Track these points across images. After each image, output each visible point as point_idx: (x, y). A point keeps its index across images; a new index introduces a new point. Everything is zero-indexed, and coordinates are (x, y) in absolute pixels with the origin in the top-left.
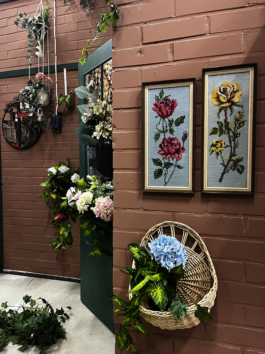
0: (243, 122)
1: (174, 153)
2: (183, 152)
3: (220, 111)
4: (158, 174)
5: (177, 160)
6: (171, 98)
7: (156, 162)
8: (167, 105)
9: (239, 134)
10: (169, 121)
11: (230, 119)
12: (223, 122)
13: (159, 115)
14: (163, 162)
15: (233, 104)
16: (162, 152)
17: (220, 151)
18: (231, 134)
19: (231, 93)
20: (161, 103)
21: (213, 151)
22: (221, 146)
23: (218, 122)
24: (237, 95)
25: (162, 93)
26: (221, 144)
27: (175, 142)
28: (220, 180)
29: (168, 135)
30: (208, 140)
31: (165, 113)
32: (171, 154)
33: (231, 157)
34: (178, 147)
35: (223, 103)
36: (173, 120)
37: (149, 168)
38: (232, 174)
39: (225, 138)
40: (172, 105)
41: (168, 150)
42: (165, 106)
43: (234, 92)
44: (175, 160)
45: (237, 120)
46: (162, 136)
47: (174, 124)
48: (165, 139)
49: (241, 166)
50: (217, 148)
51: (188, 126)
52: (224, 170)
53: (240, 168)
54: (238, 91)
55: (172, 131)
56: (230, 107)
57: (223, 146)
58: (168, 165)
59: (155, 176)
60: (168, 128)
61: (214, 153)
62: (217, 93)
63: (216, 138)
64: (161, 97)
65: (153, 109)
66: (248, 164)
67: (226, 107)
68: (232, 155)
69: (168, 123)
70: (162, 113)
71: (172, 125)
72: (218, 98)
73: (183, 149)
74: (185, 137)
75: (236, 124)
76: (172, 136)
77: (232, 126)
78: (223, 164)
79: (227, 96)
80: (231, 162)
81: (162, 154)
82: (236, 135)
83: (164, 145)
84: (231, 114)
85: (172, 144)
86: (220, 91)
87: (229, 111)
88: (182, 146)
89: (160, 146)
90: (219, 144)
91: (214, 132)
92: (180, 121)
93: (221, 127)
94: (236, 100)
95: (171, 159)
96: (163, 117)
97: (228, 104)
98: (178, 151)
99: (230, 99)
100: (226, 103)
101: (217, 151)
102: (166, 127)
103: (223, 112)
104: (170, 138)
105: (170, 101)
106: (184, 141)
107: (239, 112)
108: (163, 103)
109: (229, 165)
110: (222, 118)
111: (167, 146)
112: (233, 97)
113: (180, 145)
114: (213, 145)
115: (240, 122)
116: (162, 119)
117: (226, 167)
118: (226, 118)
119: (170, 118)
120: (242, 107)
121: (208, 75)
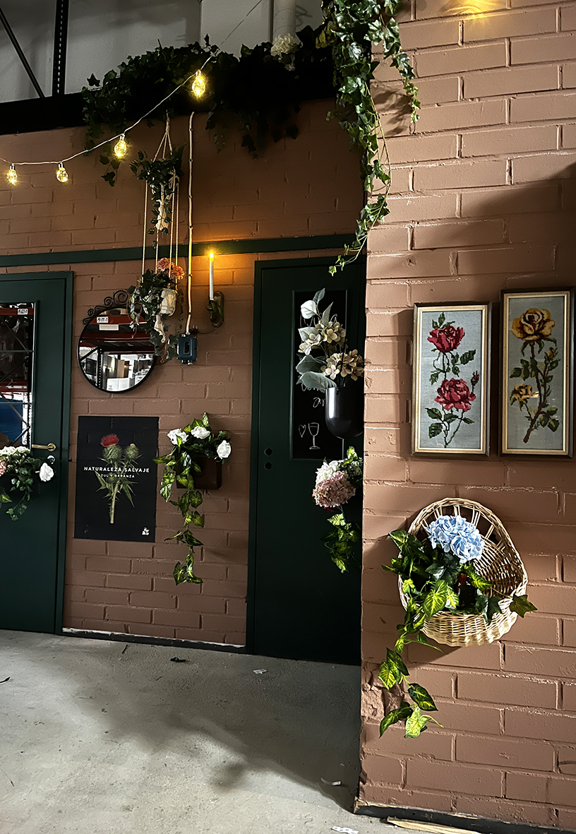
0: (556, 362)
1: (460, 401)
2: (473, 400)
3: (525, 345)
4: (435, 430)
5: (464, 411)
6: (455, 326)
7: (433, 413)
8: (449, 334)
9: (552, 377)
10: (453, 356)
11: (540, 360)
12: (529, 360)
13: (438, 348)
14: (443, 414)
15: (543, 337)
16: (442, 400)
17: (525, 399)
18: (540, 377)
19: (540, 323)
20: (440, 332)
21: (515, 399)
22: (527, 394)
23: (522, 361)
24: (548, 325)
25: (442, 318)
26: (527, 390)
27: (461, 386)
28: (526, 440)
29: (450, 376)
30: (508, 384)
31: (446, 346)
32: (454, 402)
33: (540, 408)
34: (465, 392)
35: (529, 335)
36: (457, 356)
37: (421, 423)
38: (540, 432)
39: (531, 381)
40: (459, 335)
41: (450, 396)
42: (447, 336)
43: (543, 322)
44: (461, 410)
45: (548, 358)
46: (441, 377)
47: (459, 361)
48: (445, 381)
49: (554, 420)
50: (521, 395)
51: (480, 364)
52: (531, 426)
53: (552, 423)
54: (548, 320)
55: (456, 371)
56: (538, 341)
57: (530, 392)
58: (450, 418)
59: (430, 433)
60: (451, 366)
61: (517, 402)
62: (520, 322)
63: (520, 382)
64: (441, 324)
65: (429, 339)
66: (564, 417)
67: (533, 341)
68: (543, 404)
69: (450, 359)
70: (442, 345)
71: (456, 362)
72: (521, 328)
73: (472, 395)
74: (475, 379)
75: (547, 364)
76: (456, 378)
77: (541, 367)
78: (529, 418)
79: (534, 327)
80: (540, 416)
81: (441, 402)
82: (547, 379)
83: (445, 389)
84: (539, 352)
85: (456, 389)
86: (525, 320)
87: (537, 346)
88: (471, 391)
89: (439, 390)
90: (524, 391)
91: (516, 373)
92: (468, 357)
93: (526, 367)
94: (546, 331)
95: (454, 409)
96: (444, 350)
97: (535, 337)
98: (465, 399)
99: (538, 330)
100: (532, 335)
101: (521, 399)
102: (448, 364)
103: (528, 348)
104: (452, 380)
105: (453, 329)
106: (473, 385)
107: (551, 349)
108: (443, 332)
109: (538, 420)
110: (527, 358)
111: (449, 390)
112: (543, 328)
113: (468, 391)
114: (515, 392)
115: (552, 361)
116: (442, 354)
117: (533, 421)
118: (533, 356)
119: (454, 352)
120: (555, 342)
121: (507, 297)
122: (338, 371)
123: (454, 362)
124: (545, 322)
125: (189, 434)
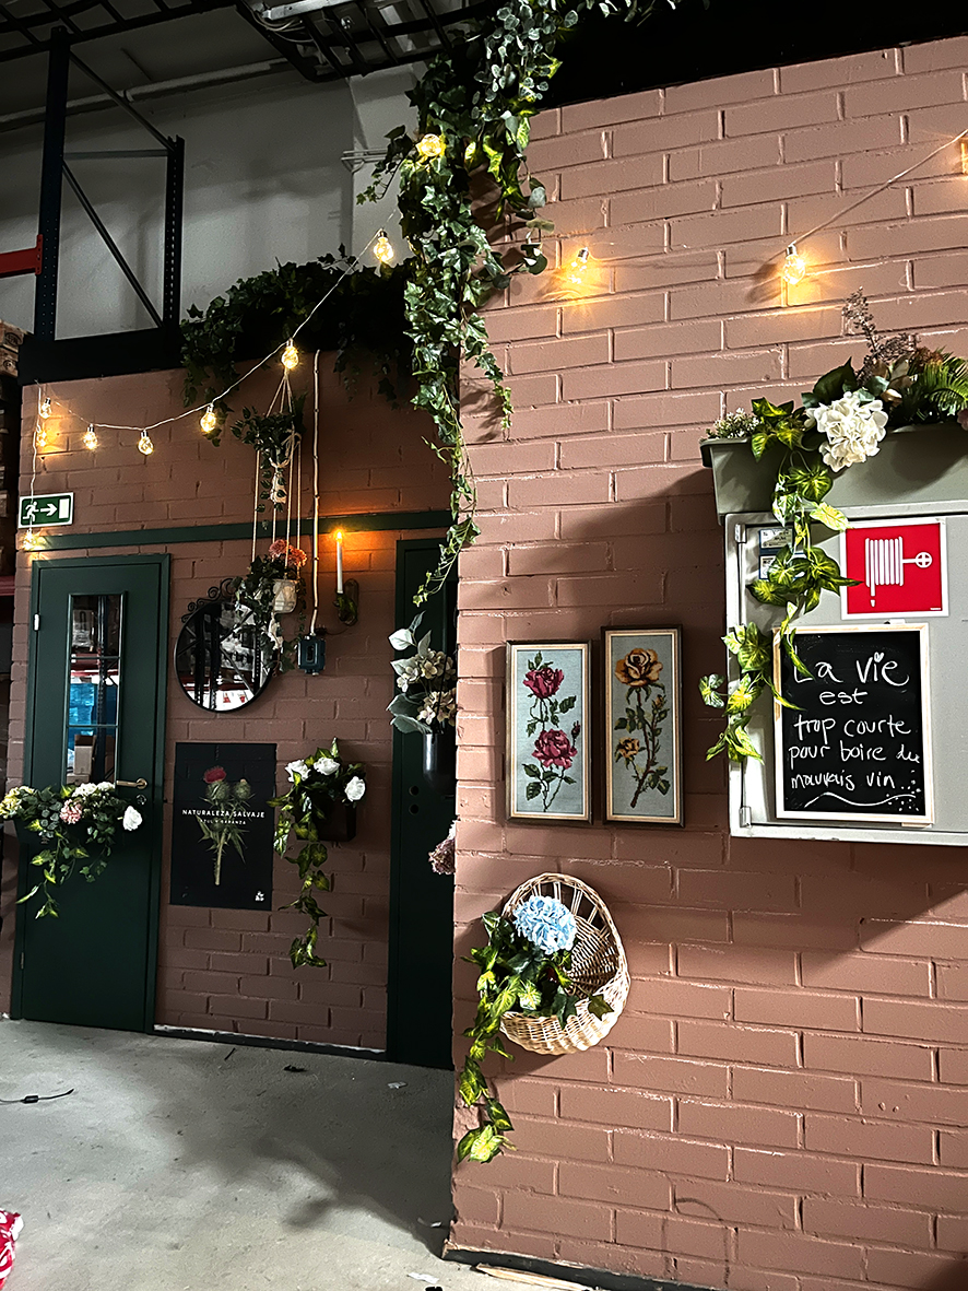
0: (665, 712)
1: (559, 757)
2: (573, 756)
3: (630, 692)
4: (533, 791)
5: (564, 769)
6: (553, 667)
7: (531, 770)
8: (547, 677)
9: (660, 729)
10: (551, 703)
11: (647, 707)
12: (635, 710)
13: (535, 693)
14: (541, 771)
15: (650, 682)
16: (540, 754)
17: (631, 756)
18: (648, 730)
19: (646, 666)
20: (537, 674)
21: (620, 756)
22: (633, 749)
23: (627, 710)
24: (655, 668)
25: (539, 658)
26: (633, 745)
27: (561, 738)
28: (633, 805)
29: (549, 726)
30: (612, 738)
31: (544, 691)
32: (554, 758)
33: (648, 767)
34: (565, 746)
35: (634, 680)
36: (556, 702)
37: (519, 781)
38: (651, 794)
39: (638, 735)
40: (557, 678)
41: (549, 751)
42: (545, 680)
43: (650, 664)
44: (561, 768)
45: (656, 707)
46: (539, 726)
47: (558, 710)
48: (544, 732)
49: (663, 781)
50: (627, 751)
51: (580, 714)
52: (639, 788)
53: (662, 784)
54: (655, 662)
55: (555, 720)
56: (645, 686)
57: (637, 748)
58: (550, 776)
59: (528, 794)
60: (549, 715)
61: (623, 759)
62: (625, 664)
63: (625, 734)
64: (538, 665)
65: (525, 682)
66: (674, 777)
67: (639, 686)
68: (651, 762)
69: (549, 706)
70: (539, 690)
71: (555, 709)
72: (626, 672)
73: (574, 750)
74: (576, 731)
75: (654, 715)
76: (556, 729)
77: (648, 717)
78: (637, 778)
79: (640, 669)
80: (649, 775)
81: (539, 758)
82: (655, 732)
83: (543, 742)
84: (647, 698)
85: (556, 742)
86: (630, 662)
87: (643, 692)
88: (571, 744)
89: (537, 743)
90: (630, 745)
91: (621, 724)
92: (568, 704)
93: (631, 718)
94: (653, 675)
95: (554, 766)
96: (541, 696)
97: (641, 682)
98: (565, 754)
99: (645, 674)
100: (638, 680)
101: (628, 755)
102: (546, 712)
103: (634, 694)
104: (551, 731)
105: (551, 671)
106: (574, 737)
107: (659, 696)
108: (541, 674)
109: (646, 780)
110: (633, 705)
111: (548, 743)
112: (649, 672)
113: (568, 745)
114: (620, 747)
115: (660, 711)
116: (539, 700)
117: (641, 782)
118: (640, 704)
119: (552, 698)
120: (663, 688)
121: (609, 635)
122: (433, 715)
123: (553, 709)
124: (652, 665)
125: (311, 767)
